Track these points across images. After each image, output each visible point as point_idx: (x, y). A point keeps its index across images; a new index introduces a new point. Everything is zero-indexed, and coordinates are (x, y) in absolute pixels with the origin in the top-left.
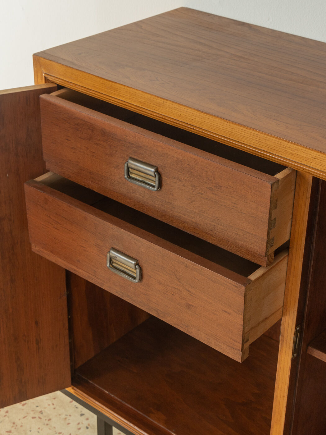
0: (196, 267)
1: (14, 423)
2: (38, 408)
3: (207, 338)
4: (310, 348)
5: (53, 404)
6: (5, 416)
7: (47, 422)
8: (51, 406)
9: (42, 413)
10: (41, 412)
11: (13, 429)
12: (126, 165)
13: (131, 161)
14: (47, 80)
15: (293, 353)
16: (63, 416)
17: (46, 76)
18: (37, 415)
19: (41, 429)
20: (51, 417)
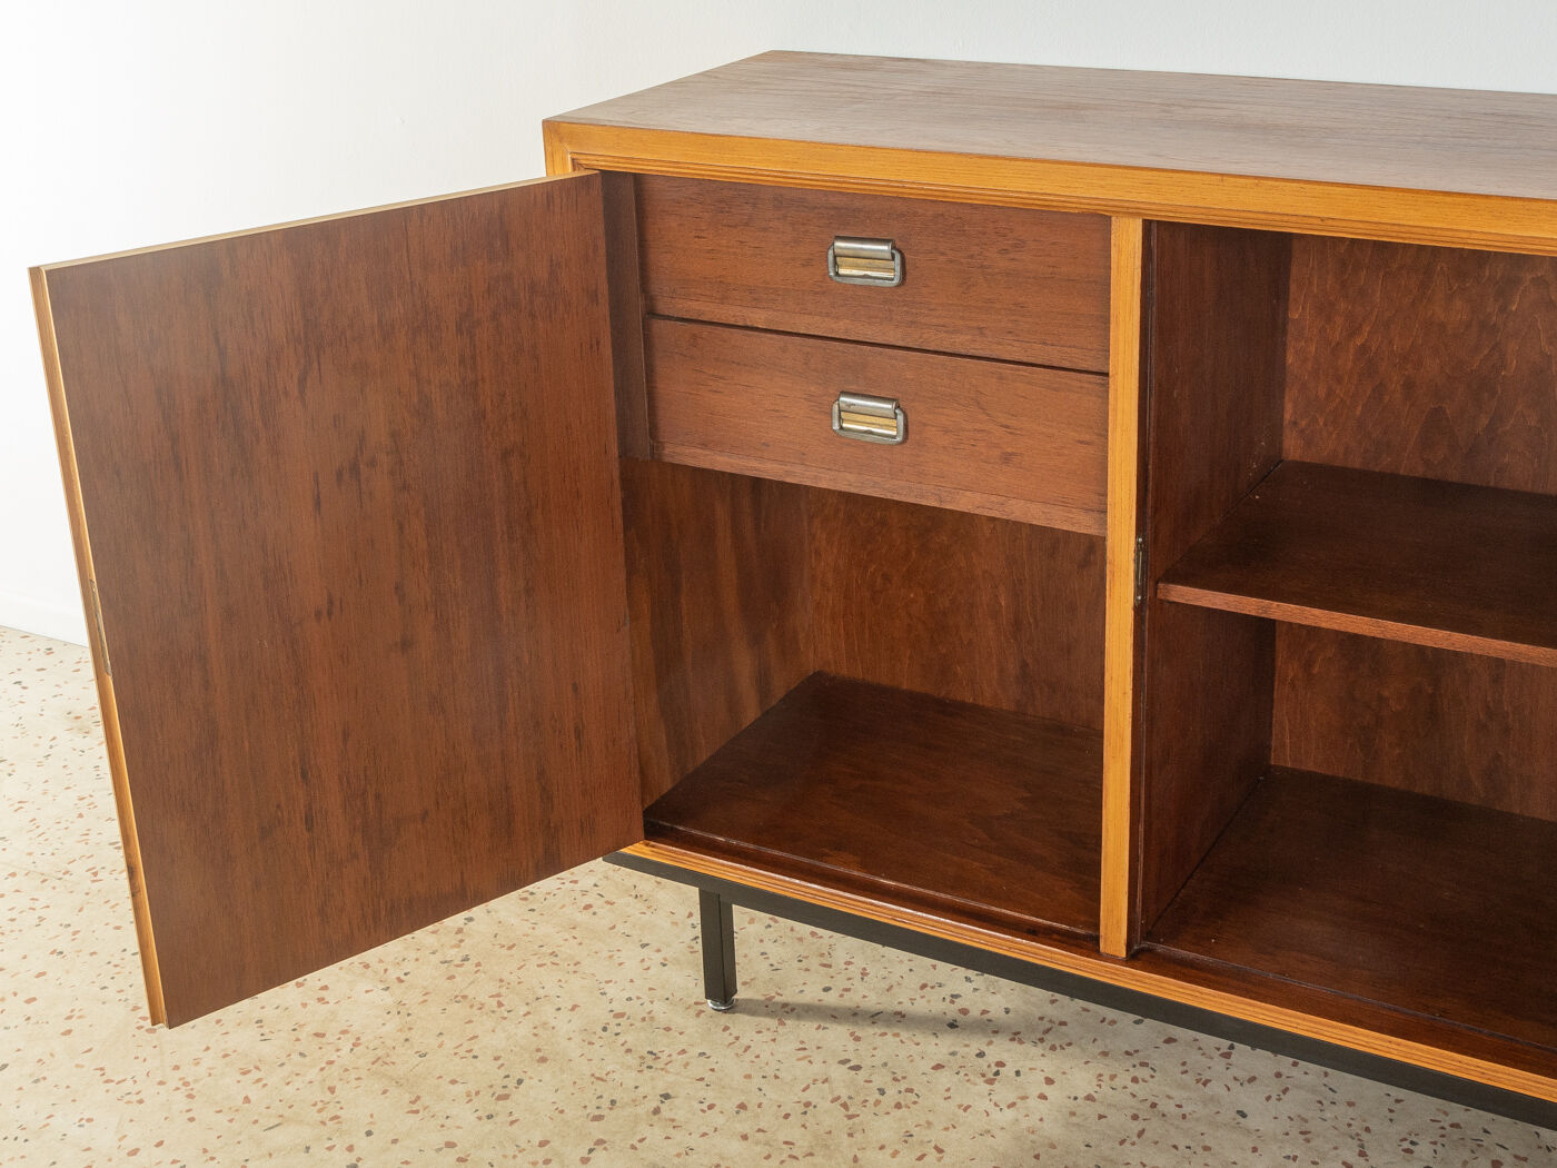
0: (1021, 373)
1: (501, 981)
2: (543, 949)
3: (1043, 512)
4: (1161, 585)
5: (575, 938)
6: (476, 972)
7: (572, 968)
8: (572, 940)
9: (556, 956)
10: (553, 954)
11: (503, 991)
12: (831, 252)
13: (839, 244)
14: (576, 164)
15: (1136, 595)
16: (605, 954)
17: (575, 156)
18: (548, 960)
19: (563, 980)
20: (577, 959)
